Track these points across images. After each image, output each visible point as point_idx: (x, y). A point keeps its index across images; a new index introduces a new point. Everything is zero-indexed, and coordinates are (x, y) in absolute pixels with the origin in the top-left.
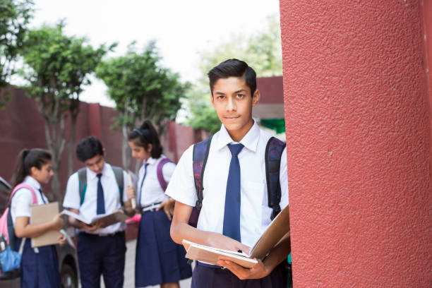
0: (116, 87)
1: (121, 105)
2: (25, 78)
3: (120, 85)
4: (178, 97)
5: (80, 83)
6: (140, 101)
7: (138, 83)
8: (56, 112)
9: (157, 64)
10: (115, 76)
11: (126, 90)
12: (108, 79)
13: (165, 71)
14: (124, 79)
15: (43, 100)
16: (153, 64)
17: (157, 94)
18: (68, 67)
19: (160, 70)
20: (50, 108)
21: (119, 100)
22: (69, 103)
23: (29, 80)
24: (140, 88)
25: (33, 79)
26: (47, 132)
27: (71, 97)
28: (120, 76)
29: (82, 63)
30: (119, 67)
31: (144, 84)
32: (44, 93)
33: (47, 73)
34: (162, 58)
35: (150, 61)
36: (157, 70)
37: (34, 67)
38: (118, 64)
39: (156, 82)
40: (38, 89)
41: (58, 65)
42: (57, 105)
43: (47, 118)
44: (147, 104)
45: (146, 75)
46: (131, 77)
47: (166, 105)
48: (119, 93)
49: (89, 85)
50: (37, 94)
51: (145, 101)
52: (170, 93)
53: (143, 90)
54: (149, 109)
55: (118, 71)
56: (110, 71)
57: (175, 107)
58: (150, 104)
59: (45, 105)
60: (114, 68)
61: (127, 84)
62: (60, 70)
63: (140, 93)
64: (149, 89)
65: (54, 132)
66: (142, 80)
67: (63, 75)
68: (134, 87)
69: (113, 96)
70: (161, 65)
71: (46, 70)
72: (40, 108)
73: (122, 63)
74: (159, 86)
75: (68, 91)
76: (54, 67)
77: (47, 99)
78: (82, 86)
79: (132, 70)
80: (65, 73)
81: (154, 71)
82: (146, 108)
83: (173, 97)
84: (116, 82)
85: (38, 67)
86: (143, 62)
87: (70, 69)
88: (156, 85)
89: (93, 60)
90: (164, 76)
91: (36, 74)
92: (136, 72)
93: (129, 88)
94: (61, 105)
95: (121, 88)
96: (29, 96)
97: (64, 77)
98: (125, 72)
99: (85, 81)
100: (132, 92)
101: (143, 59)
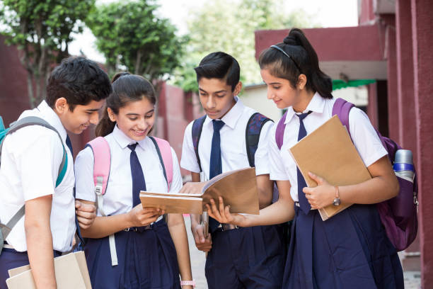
0: (107, 38)
1: (111, 60)
2: (6, 22)
3: (112, 36)
4: (174, 53)
5: (71, 31)
6: (133, 55)
7: (132, 34)
8: (41, 64)
9: (154, 13)
10: (106, 25)
11: (119, 42)
12: (98, 28)
13: (165, 21)
14: (117, 28)
15: (26, 49)
16: (150, 12)
17: (154, 47)
18: (60, 10)
19: (158, 20)
20: (33, 59)
21: (110, 54)
22: (56, 54)
23: (10, 24)
24: (134, 40)
25: (14, 24)
26: (30, 88)
27: (59, 47)
28: (112, 25)
29: (73, 7)
30: (110, 15)
31: (139, 36)
32: (27, 42)
33: (32, 17)
34: (160, 6)
35: (147, 10)
36: (155, 20)
37: (17, 10)
38: (110, 12)
39: (154, 33)
40: (21, 36)
41: (46, 7)
42: (43, 56)
43: (30, 71)
44: (142, 59)
45: (142, 25)
46: (125, 26)
47: (164, 61)
48: (110, 45)
49: (80, 34)
50: (20, 41)
51: (139, 56)
52: (167, 48)
53: (138, 43)
54: (144, 65)
55: (111, 19)
56: (100, 19)
57: (171, 64)
58: (145, 60)
59: (28, 55)
60: (105, 15)
61: (120, 35)
62: (49, 13)
63: (135, 46)
64: (145, 41)
65: (38, 87)
66: (137, 31)
67: (52, 20)
68: (127, 39)
69: (102, 48)
70: (159, 14)
71: (32, 13)
72: (22, 59)
73: (115, 10)
74: (157, 39)
75: (56, 40)
76: (41, 10)
77: (31, 49)
78: (72, 35)
79: (126, 18)
80: (54, 17)
81: (152, 21)
82: (141, 65)
83: (169, 52)
84: (107, 32)
85: (21, 9)
86: (139, 10)
87: (62, 12)
88: (153, 37)
89: (87, 4)
90: (163, 27)
91: (18, 19)
92: (131, 21)
93: (122, 40)
94: (48, 56)
95: (113, 40)
96: (9, 44)
97: (53, 21)
98: (118, 21)
99: (76, 28)
100: (125, 44)
101: (139, 6)
